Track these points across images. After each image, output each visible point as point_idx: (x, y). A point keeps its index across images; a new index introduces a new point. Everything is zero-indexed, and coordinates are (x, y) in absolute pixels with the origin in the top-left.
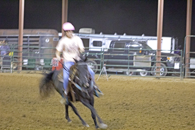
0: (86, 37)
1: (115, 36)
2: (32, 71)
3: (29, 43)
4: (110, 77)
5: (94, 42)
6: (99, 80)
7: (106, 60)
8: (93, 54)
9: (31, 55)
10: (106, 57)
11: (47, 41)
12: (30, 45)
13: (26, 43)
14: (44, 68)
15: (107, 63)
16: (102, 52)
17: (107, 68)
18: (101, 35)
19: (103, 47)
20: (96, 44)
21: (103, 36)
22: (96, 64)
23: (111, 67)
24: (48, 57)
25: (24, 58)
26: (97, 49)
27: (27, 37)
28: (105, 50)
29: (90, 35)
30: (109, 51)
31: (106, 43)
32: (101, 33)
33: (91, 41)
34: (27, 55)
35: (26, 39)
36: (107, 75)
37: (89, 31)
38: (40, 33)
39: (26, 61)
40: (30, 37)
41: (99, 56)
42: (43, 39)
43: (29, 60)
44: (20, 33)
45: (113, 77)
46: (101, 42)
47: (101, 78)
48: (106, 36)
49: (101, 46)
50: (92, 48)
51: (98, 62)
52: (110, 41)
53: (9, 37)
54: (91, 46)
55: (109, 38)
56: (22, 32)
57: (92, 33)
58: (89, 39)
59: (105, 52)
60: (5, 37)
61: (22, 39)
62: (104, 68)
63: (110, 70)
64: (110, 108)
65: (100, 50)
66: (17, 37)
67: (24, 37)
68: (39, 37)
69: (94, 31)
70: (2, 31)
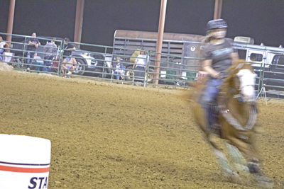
0: (242, 47)
1: (280, 49)
2: (171, 86)
3: (169, 50)
4: (270, 101)
5: (252, 55)
7: (266, 79)
9: (171, 65)
10: (267, 75)
11: (193, 49)
12: (171, 53)
13: (166, 50)
14: (186, 84)
15: (268, 83)
16: (262, 68)
17: (267, 89)
18: (262, 46)
19: (263, 62)
21: (264, 48)
23: (272, 89)
24: (192, 70)
25: (161, 69)
27: (167, 43)
28: (266, 66)
29: (248, 46)
30: (271, 67)
31: (268, 58)
32: (262, 44)
33: (249, 53)
34: (166, 65)
35: (165, 45)
36: (266, 98)
37: (247, 40)
38: (184, 39)
39: (164, 72)
40: (171, 43)
42: (188, 47)
43: (168, 72)
44: (159, 38)
45: (273, 101)
46: (262, 55)
48: (268, 48)
49: (261, 61)
52: (274, 55)
53: (144, 41)
54: (248, 59)
55: (272, 52)
56: (162, 36)
57: (250, 44)
58: (246, 51)
59: (266, 69)
60: (140, 41)
61: (161, 45)
62: (263, 89)
63: (270, 92)
64: (269, 141)
65: (259, 66)
66: (155, 42)
67: (164, 43)
68: (182, 44)
69: (253, 41)
70: (137, 33)
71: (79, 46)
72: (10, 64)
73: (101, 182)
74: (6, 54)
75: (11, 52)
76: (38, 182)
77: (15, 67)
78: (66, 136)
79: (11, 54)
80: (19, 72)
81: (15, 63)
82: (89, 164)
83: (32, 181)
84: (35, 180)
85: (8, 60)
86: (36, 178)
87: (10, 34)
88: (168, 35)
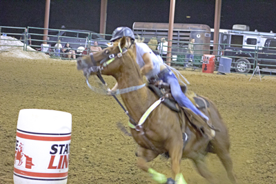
0: (239, 33)
1: (271, 34)
2: (181, 68)
3: (179, 38)
4: (264, 78)
5: (248, 39)
6: (252, 80)
7: (260, 59)
8: (246, 53)
9: (181, 50)
10: (260, 56)
11: (198, 36)
12: (180, 40)
13: (176, 38)
14: (194, 65)
15: (261, 62)
16: (256, 50)
17: (261, 67)
18: (256, 32)
19: (257, 45)
20: (250, 41)
21: (258, 33)
22: (249, 63)
23: (265, 67)
25: (173, 54)
26: (251, 47)
27: (177, 32)
28: (260, 49)
29: (244, 32)
30: (264, 49)
31: (261, 41)
32: (256, 31)
33: (245, 38)
34: (176, 50)
35: (176, 34)
36: (260, 75)
37: (243, 27)
38: (191, 28)
39: (176, 56)
40: (181, 32)
41: (253, 55)
42: (194, 34)
43: (178, 56)
44: (170, 28)
45: (266, 77)
46: (256, 40)
47: (253, 78)
48: (261, 33)
49: (255, 44)
50: (245, 46)
51: (251, 61)
52: (265, 39)
53: (158, 31)
54: (245, 43)
55: (265, 36)
56: (172, 26)
57: (246, 30)
58: (242, 36)
59: (259, 51)
60: (155, 31)
61: (172, 34)
62: (258, 68)
63: (264, 70)
64: (262, 110)
65: (254, 48)
66: (167, 31)
67: (174, 32)
68: (189, 32)
69: (249, 28)
70: (152, 24)
71: (104, 37)
72: (47, 53)
73: (119, 147)
74: (44, 45)
75: (48, 43)
76: (59, 148)
77: (51, 55)
78: (92, 111)
79: (48, 46)
80: (55, 60)
81: (52, 53)
82: (110, 133)
83: (53, 148)
84: (55, 147)
85: (45, 50)
86: (57, 146)
87: (47, 28)
88: (178, 25)
